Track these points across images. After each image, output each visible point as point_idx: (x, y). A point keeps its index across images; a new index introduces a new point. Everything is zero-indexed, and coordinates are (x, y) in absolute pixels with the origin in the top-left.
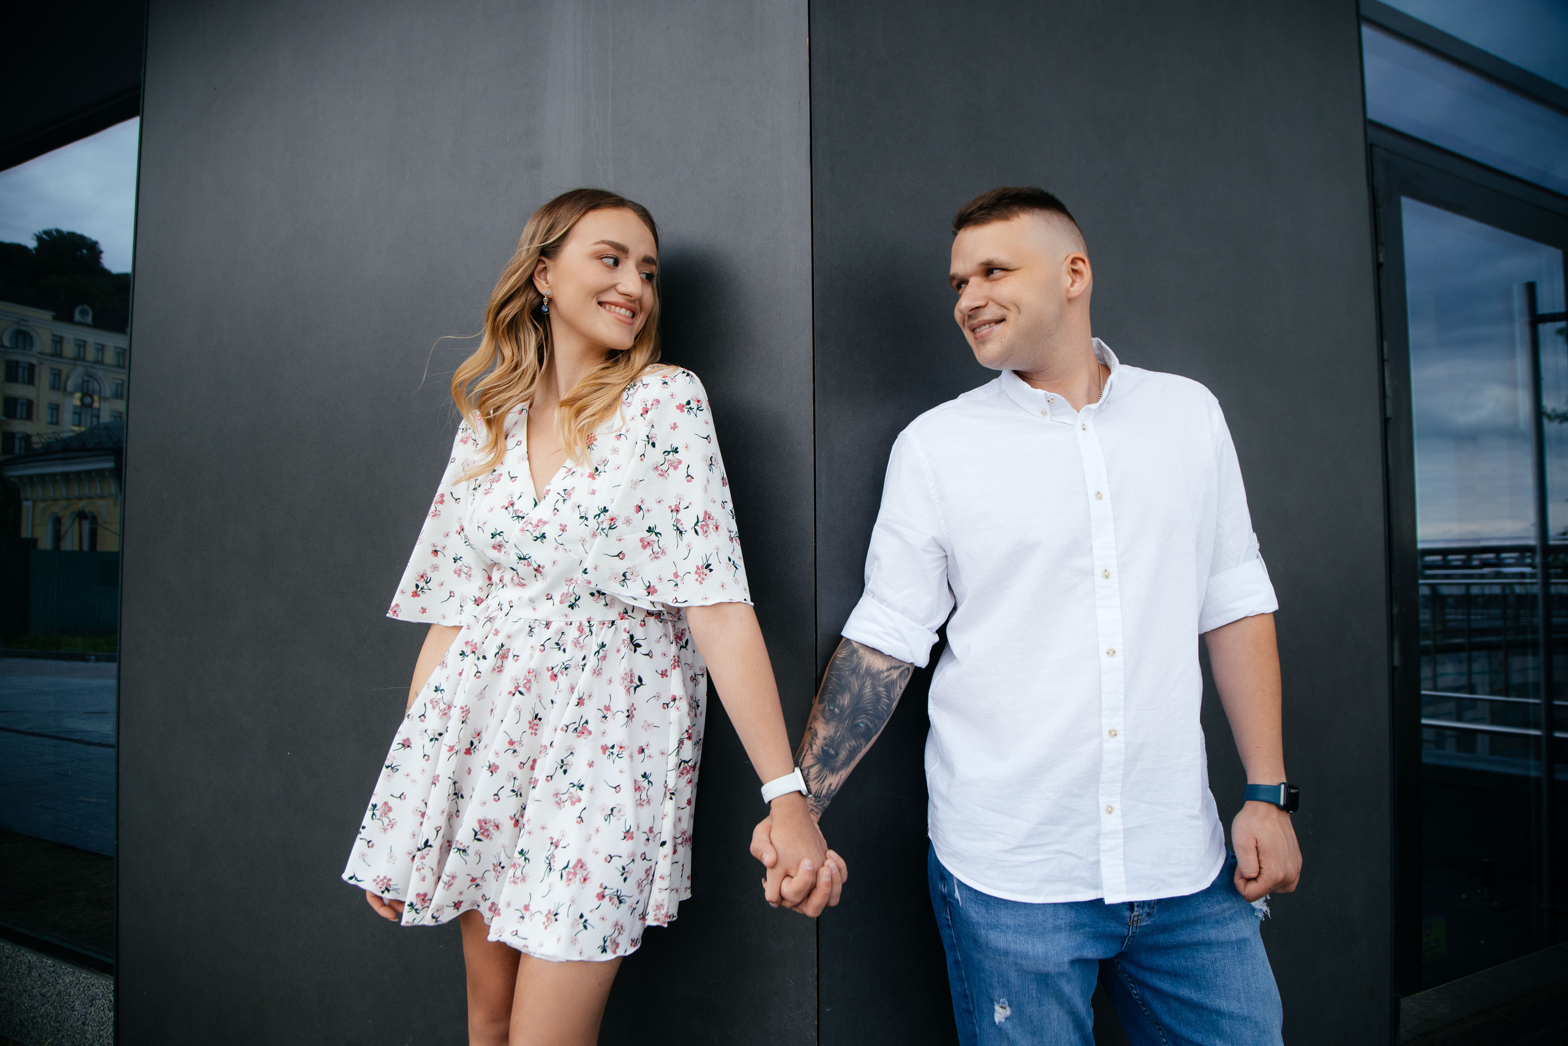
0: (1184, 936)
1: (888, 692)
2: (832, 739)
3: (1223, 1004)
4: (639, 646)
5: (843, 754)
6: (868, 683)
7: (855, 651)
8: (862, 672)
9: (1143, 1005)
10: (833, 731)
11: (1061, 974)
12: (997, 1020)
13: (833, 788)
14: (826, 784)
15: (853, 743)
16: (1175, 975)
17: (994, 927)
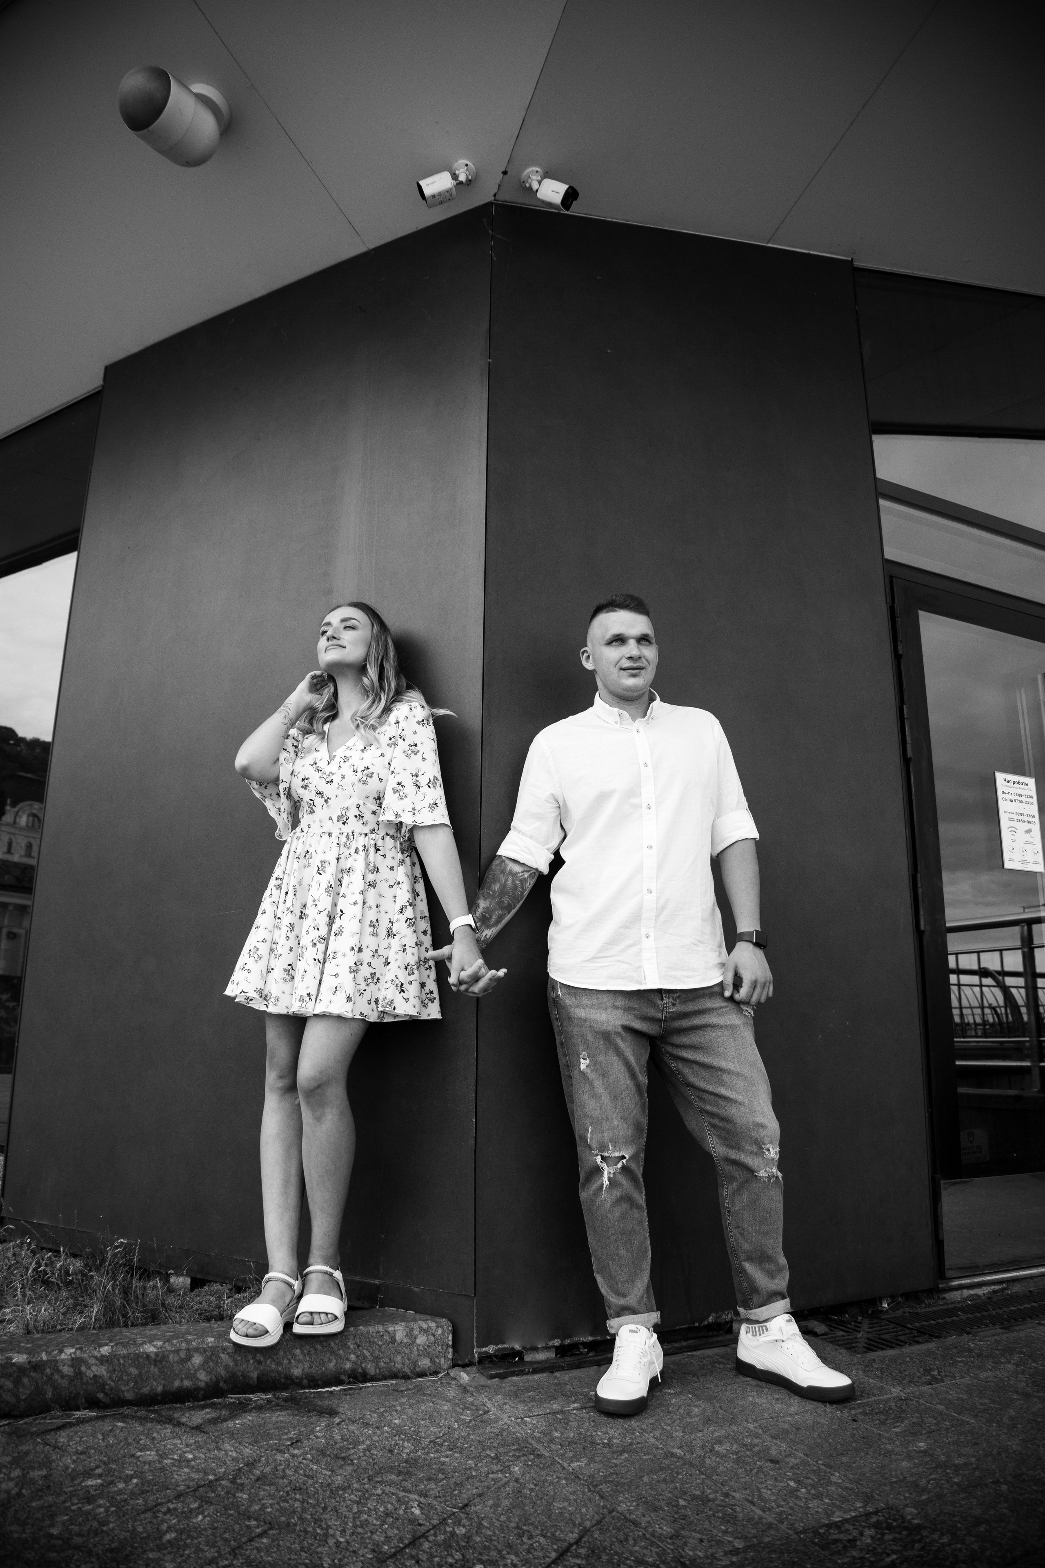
0: (697, 1021)
1: (522, 884)
2: (488, 909)
3: (723, 1064)
4: (379, 850)
5: (494, 918)
6: (510, 878)
7: (503, 861)
8: (507, 872)
9: (678, 1074)
10: (488, 904)
11: (618, 1034)
12: (582, 1069)
13: (488, 937)
14: (484, 934)
15: (500, 912)
16: (694, 1047)
17: (578, 1006)
